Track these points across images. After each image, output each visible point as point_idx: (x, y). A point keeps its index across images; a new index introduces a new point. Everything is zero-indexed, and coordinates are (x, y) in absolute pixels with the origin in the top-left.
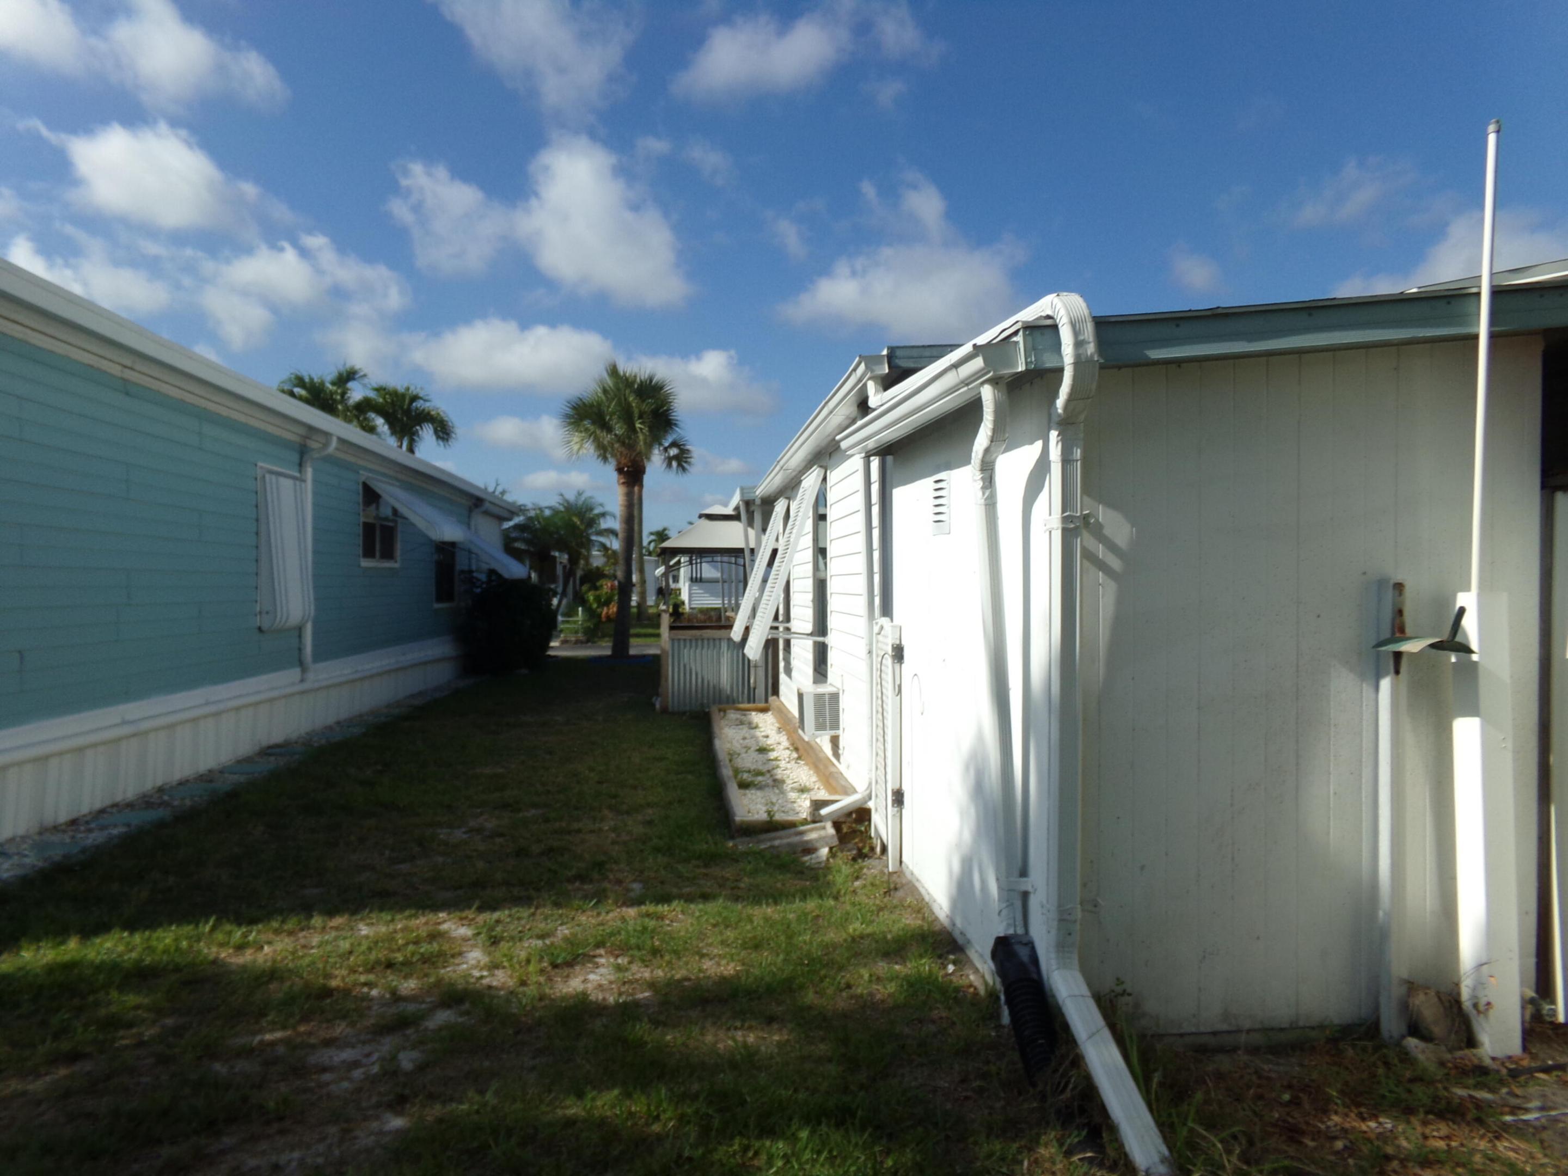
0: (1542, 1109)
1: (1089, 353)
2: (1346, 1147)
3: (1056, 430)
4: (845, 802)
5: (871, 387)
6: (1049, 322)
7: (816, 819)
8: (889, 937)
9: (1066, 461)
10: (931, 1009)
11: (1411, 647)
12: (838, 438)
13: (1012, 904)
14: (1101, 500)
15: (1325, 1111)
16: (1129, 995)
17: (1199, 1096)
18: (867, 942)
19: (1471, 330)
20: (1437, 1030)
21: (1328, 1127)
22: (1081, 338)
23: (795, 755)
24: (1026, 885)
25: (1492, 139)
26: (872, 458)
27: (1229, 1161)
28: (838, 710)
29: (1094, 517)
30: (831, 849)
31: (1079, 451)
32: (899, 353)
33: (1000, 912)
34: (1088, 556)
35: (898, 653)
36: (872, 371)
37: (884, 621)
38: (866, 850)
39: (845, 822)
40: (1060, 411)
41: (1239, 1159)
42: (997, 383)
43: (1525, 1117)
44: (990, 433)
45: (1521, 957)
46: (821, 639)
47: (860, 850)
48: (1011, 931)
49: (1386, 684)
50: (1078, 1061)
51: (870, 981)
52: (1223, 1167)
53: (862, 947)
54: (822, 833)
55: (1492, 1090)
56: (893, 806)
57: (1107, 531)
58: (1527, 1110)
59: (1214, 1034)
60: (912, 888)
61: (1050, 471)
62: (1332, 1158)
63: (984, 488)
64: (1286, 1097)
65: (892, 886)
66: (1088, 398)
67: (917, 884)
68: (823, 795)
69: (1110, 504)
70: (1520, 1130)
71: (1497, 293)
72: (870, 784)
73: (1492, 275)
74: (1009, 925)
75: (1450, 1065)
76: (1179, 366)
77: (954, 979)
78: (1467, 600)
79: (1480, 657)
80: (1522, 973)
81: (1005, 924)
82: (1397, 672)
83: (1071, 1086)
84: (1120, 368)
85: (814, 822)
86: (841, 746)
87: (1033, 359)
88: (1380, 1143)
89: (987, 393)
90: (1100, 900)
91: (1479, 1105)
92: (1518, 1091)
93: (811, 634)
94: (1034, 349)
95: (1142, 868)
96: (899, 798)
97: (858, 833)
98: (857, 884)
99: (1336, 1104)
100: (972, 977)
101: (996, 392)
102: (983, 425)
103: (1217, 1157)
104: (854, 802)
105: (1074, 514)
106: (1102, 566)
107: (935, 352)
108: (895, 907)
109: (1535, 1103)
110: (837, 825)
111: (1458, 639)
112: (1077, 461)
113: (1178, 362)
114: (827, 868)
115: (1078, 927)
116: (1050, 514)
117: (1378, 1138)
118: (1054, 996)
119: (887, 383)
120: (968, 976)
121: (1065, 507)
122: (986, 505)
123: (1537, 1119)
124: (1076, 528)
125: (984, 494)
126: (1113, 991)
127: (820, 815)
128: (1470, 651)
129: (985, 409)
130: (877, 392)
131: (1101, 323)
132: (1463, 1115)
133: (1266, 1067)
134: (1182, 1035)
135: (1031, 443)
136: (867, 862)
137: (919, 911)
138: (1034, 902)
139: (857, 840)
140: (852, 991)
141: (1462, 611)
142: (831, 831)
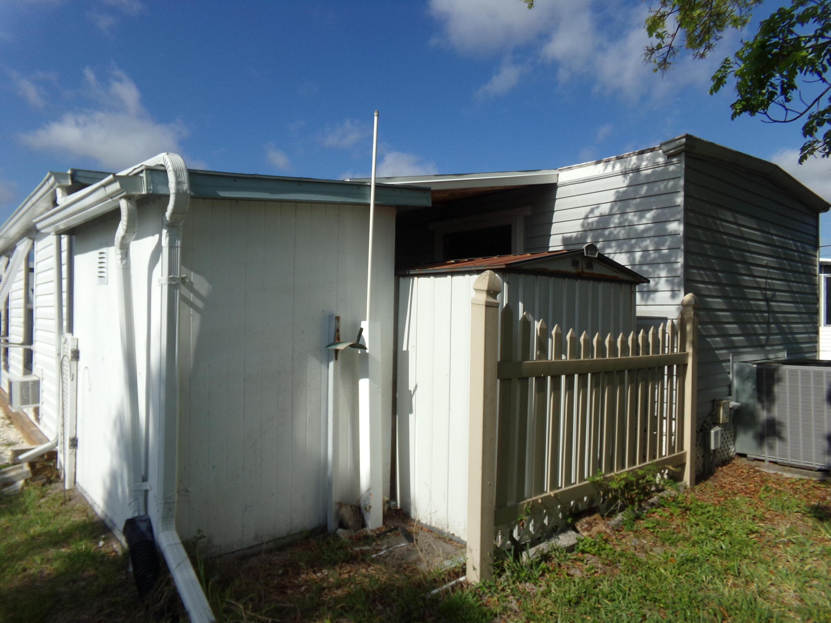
0: (387, 548)
1: (184, 189)
2: (306, 589)
3: (166, 229)
4: (39, 449)
5: (59, 192)
6: (162, 168)
7: (15, 462)
8: (60, 531)
9: (171, 247)
10: (83, 572)
11: (341, 347)
12: (35, 221)
13: (137, 499)
14: (192, 269)
15: (299, 574)
16: (205, 537)
17: (237, 583)
18: (42, 538)
19: (368, 202)
20: (350, 523)
21: (299, 582)
22: (180, 180)
23: (8, 422)
24: (146, 486)
25: (376, 118)
26: (63, 236)
27: (245, 613)
28: (39, 392)
29: (188, 278)
30: (26, 480)
31: (179, 242)
32: (79, 174)
33: (130, 504)
34: (183, 299)
35: (76, 355)
36: (59, 182)
37: (68, 336)
38: (53, 478)
39: (38, 462)
40: (168, 219)
41: (252, 611)
42: (129, 199)
43: (380, 554)
44: (125, 228)
45: (383, 484)
46: (28, 347)
47: (48, 478)
48: (137, 514)
49: (332, 364)
50: (170, 581)
51: (41, 563)
52: (242, 618)
53: (38, 541)
54: (20, 471)
55: (370, 545)
56: (70, 448)
57: (196, 287)
58: (381, 550)
59: (251, 547)
60: (82, 498)
61: (162, 252)
62: (299, 596)
63: (122, 259)
64: (280, 572)
65: (67, 498)
66: (184, 213)
67: (85, 495)
68: (25, 445)
69: (198, 272)
70: (376, 561)
71: (378, 186)
72: (57, 436)
73: (375, 178)
74: (135, 511)
75: (354, 538)
76: (237, 202)
77: (103, 550)
78: (365, 325)
79: (369, 351)
80: (384, 491)
81: (132, 511)
82: (336, 359)
83: (164, 597)
84: (204, 199)
85: (14, 464)
86: (40, 413)
87: (152, 188)
88: (321, 583)
89: (124, 204)
90: (190, 489)
91: (363, 553)
92: (379, 543)
93: (22, 344)
94: (153, 182)
95: (214, 467)
96: (74, 443)
97: (48, 468)
98: (43, 500)
99: (304, 569)
100: (115, 546)
101: (129, 204)
102: (121, 222)
103: (240, 614)
104: (47, 448)
105: (176, 277)
106: (192, 305)
107: (99, 176)
108: (68, 511)
109: (385, 546)
110: (32, 465)
111: (360, 343)
112: (178, 247)
113: (237, 200)
114: (21, 493)
115: (175, 505)
116: (162, 276)
117: (320, 581)
118: (159, 548)
119: (70, 191)
120: (112, 546)
121: (170, 273)
122: (123, 269)
123: (385, 553)
124: (177, 284)
125: (122, 262)
126: (196, 537)
127: (18, 459)
128: (365, 348)
129: (122, 213)
130: (63, 195)
131: (192, 174)
132: (356, 560)
133: (274, 559)
134: (233, 552)
135: (153, 235)
136: (53, 485)
137: (84, 511)
138: (151, 495)
139: (46, 472)
140: (27, 573)
141: (361, 330)
142: (26, 468)
